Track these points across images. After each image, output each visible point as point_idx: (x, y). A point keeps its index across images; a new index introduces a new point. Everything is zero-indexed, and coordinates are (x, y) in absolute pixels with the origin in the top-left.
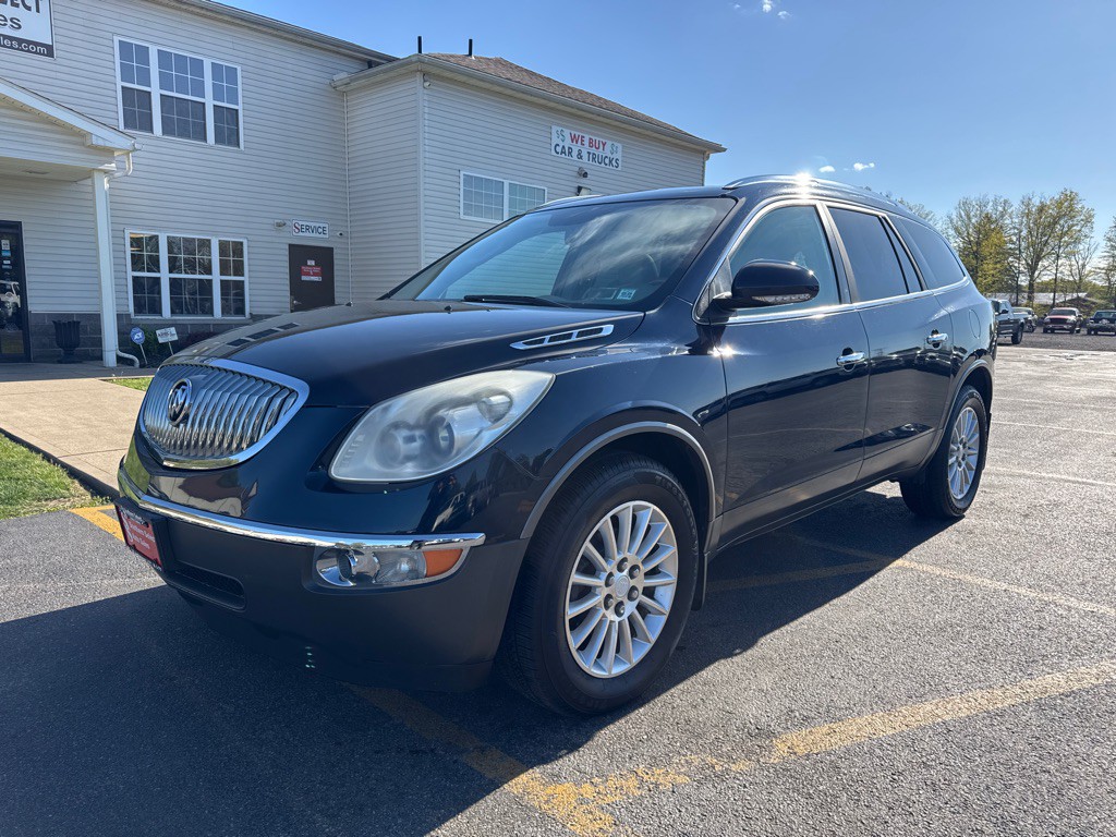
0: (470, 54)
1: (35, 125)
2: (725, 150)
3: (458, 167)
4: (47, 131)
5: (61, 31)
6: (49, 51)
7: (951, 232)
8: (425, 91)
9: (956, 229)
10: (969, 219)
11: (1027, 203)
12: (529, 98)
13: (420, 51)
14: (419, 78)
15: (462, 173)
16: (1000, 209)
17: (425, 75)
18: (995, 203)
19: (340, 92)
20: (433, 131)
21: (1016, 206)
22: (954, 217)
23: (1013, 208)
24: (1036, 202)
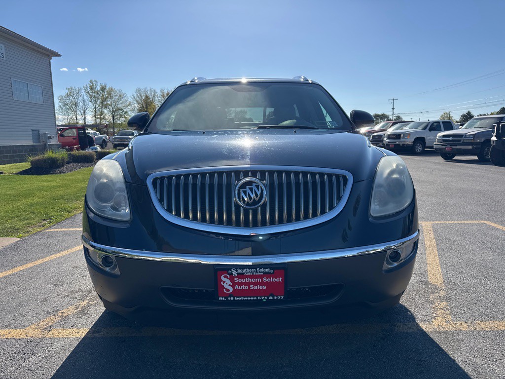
2: (60, 56)
7: (135, 102)
9: (137, 101)
10: (141, 97)
11: (162, 91)
16: (153, 93)
18: (151, 91)
21: (159, 93)
22: (135, 96)
23: (158, 93)
24: (166, 91)
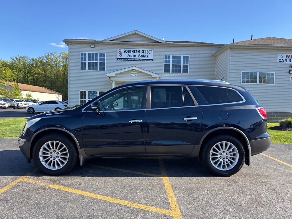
0: (252, 39)
1: (143, 75)
3: (241, 70)
4: (145, 76)
5: (155, 56)
6: (152, 60)
8: (230, 53)
12: (266, 48)
13: (234, 42)
14: (229, 49)
15: (242, 72)
17: (231, 49)
19: (214, 56)
20: (232, 62)
